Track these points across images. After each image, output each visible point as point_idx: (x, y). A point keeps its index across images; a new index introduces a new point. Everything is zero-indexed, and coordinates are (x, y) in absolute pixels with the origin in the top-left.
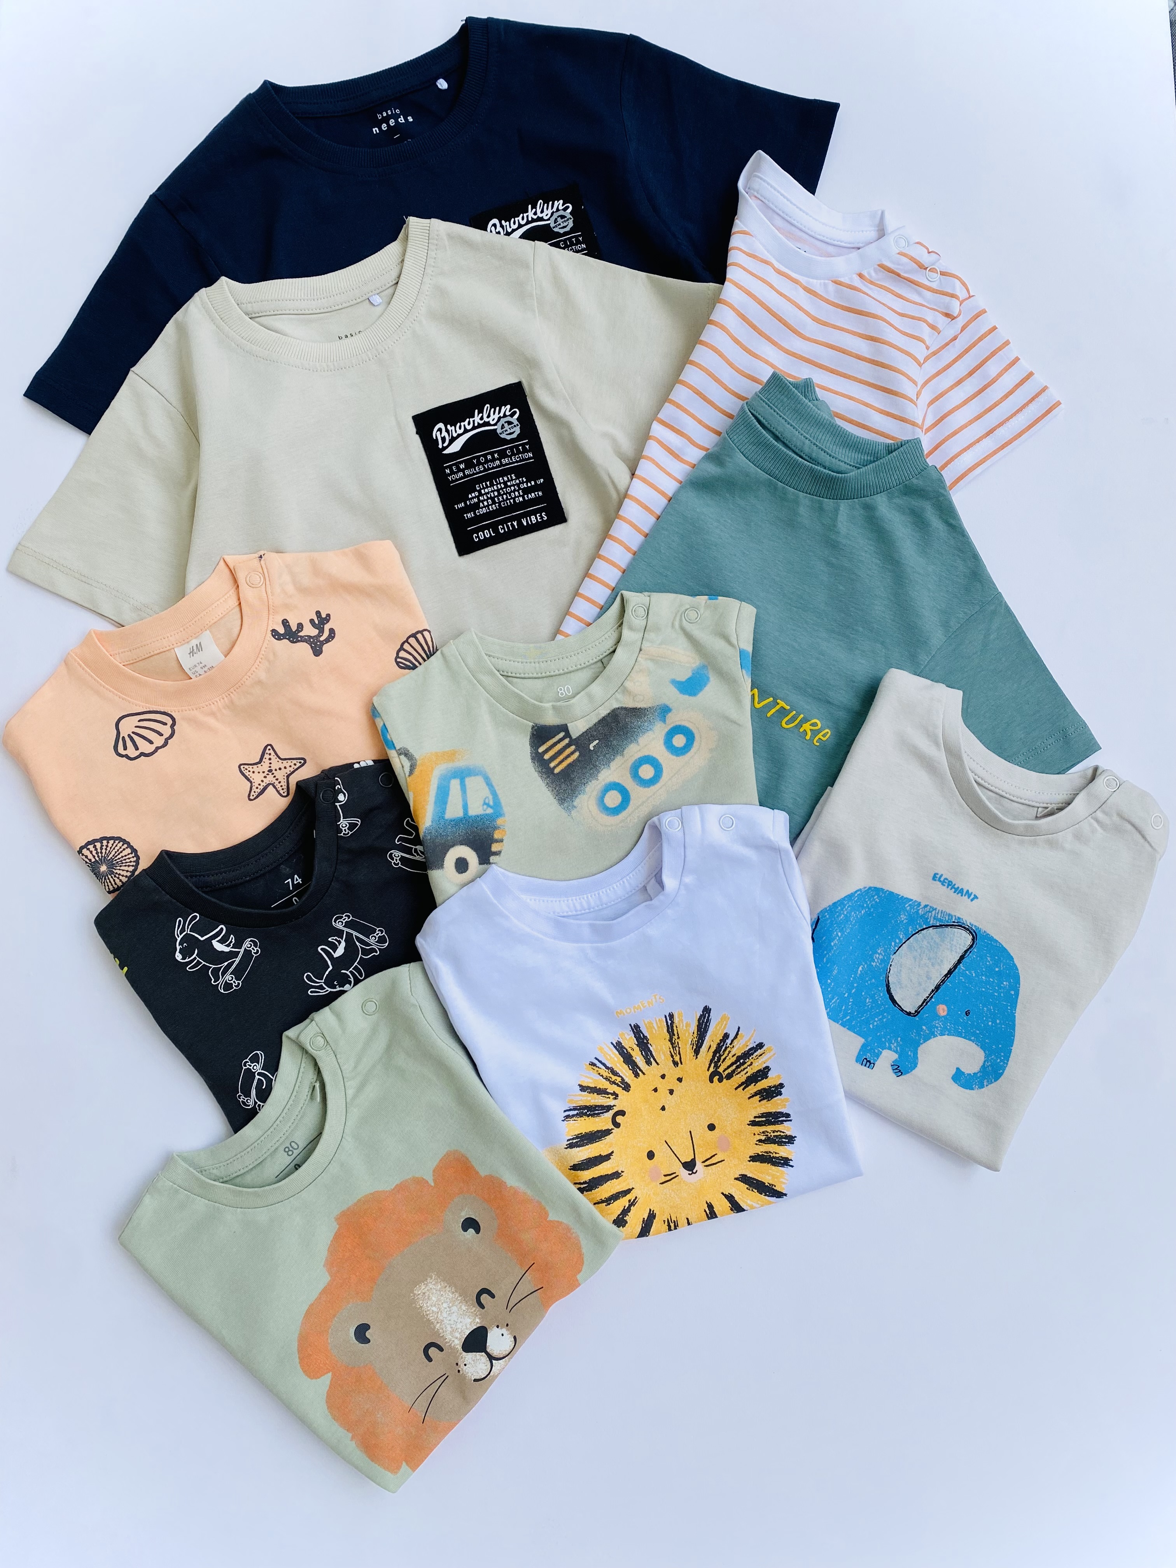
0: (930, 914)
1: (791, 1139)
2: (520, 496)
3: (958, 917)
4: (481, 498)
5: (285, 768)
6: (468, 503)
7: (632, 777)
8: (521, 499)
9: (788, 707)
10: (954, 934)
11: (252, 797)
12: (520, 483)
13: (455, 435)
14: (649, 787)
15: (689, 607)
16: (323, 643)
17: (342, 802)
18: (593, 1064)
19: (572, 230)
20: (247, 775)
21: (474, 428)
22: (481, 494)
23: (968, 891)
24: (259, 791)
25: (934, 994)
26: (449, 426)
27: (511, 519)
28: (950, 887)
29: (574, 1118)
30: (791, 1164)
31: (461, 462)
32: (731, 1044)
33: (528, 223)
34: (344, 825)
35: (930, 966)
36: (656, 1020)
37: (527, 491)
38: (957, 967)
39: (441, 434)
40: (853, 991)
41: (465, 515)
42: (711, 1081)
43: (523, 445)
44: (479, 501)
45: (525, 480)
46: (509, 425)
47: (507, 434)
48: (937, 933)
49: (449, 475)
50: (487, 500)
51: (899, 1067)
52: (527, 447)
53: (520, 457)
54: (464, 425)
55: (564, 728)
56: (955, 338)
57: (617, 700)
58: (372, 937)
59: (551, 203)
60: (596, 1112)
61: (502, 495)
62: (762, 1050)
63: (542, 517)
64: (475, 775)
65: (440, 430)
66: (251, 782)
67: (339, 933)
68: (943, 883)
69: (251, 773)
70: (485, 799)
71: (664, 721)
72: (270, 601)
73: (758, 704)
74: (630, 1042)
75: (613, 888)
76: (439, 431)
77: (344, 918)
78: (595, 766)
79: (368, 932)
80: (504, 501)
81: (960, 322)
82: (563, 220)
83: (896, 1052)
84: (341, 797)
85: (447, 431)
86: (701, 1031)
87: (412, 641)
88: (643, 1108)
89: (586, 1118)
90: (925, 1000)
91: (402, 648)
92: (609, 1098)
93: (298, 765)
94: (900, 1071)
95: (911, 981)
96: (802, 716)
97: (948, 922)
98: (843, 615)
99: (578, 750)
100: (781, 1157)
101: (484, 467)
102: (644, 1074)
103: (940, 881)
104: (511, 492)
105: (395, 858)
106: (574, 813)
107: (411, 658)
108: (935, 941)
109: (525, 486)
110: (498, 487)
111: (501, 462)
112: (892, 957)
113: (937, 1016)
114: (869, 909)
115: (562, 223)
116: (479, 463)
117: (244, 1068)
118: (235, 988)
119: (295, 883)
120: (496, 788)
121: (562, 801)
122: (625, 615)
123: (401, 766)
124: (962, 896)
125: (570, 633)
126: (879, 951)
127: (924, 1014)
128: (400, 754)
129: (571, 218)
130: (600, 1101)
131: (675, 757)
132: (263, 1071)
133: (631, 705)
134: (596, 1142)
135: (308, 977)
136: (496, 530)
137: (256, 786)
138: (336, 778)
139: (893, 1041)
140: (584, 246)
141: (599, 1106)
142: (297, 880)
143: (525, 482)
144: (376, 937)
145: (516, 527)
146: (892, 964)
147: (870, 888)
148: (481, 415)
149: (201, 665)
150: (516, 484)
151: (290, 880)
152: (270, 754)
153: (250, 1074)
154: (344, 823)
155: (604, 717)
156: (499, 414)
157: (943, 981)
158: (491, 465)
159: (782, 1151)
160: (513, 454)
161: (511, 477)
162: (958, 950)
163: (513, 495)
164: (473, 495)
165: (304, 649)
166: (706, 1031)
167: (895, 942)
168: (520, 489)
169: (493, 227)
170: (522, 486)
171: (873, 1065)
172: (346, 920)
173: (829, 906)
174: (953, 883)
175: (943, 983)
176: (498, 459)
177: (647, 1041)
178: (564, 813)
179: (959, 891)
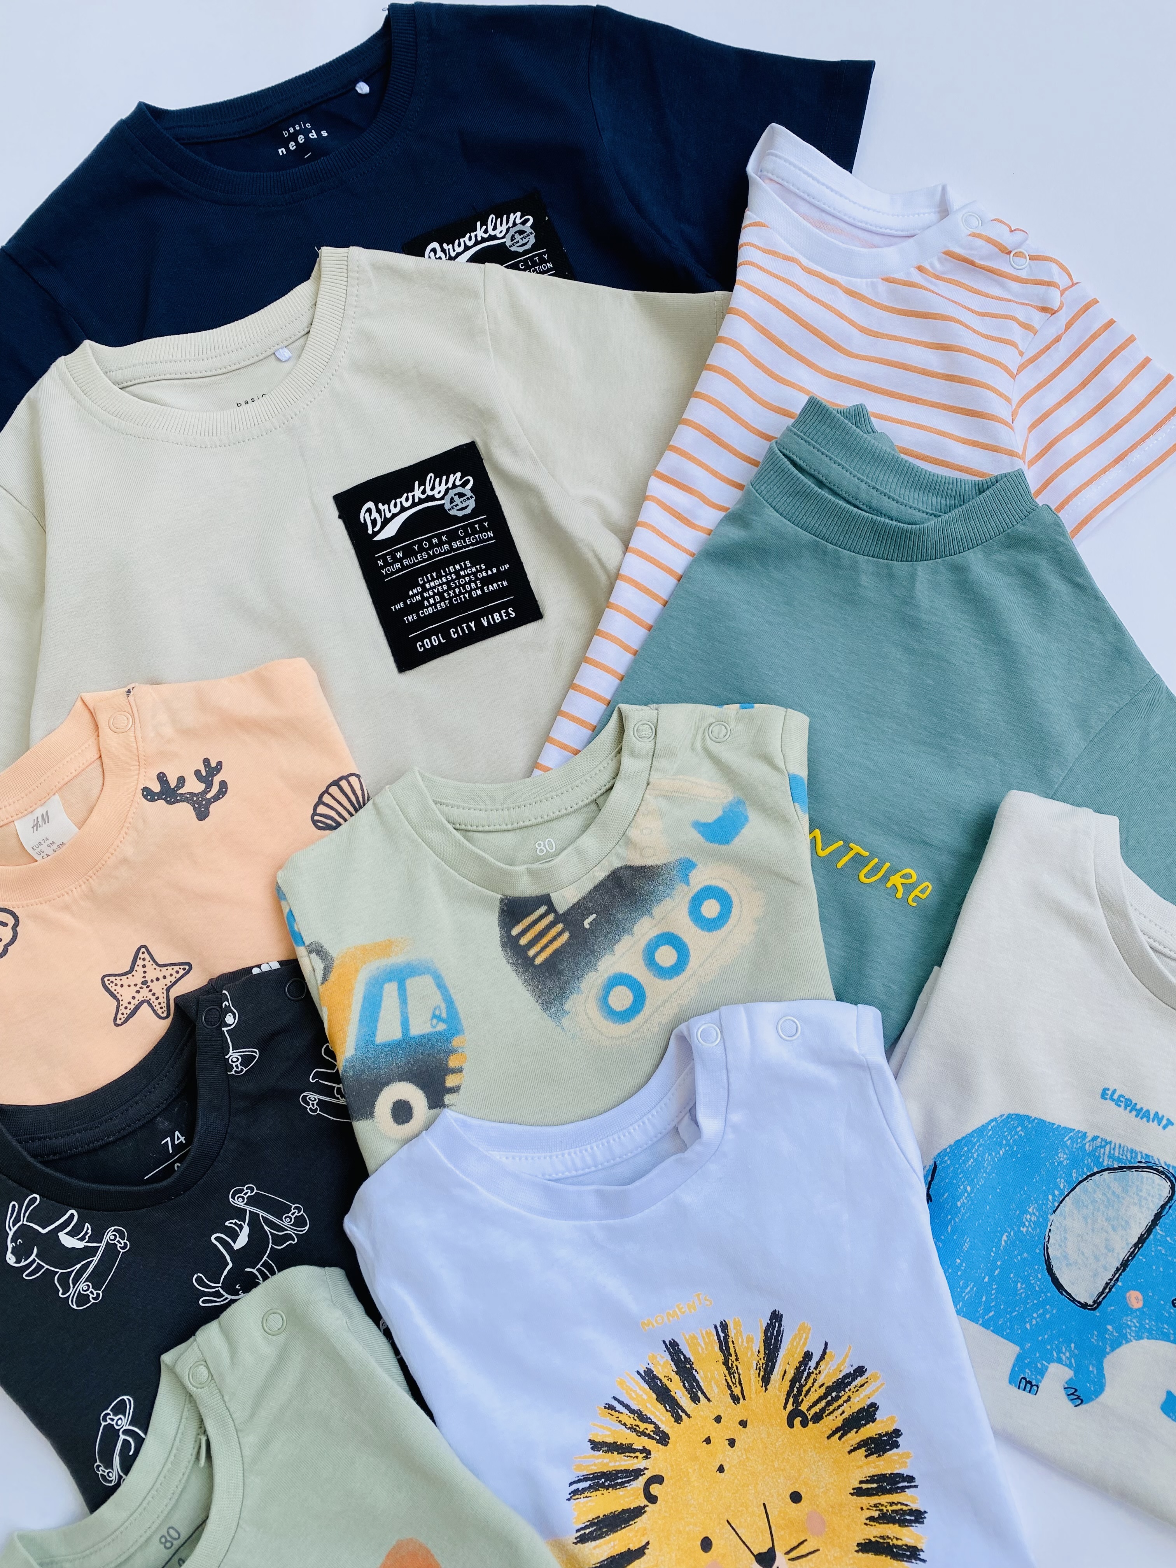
0: (1102, 1150)
1: (918, 1516)
2: (478, 588)
3: (1146, 1155)
4: (426, 595)
5: (165, 977)
6: (409, 603)
7: (646, 965)
8: (479, 592)
9: (866, 854)
10: (1142, 1182)
11: (119, 1022)
12: (478, 571)
13: (389, 515)
14: (671, 978)
15: (714, 721)
16: (210, 802)
17: (230, 1025)
18: (610, 1407)
19: (534, 247)
20: (112, 990)
21: (414, 505)
22: (425, 590)
23: (1157, 1113)
24: (129, 1012)
25: (1120, 1275)
26: (380, 505)
27: (467, 619)
28: (1129, 1108)
29: (586, 1494)
30: (921, 1557)
31: (398, 550)
32: (816, 1368)
33: (477, 243)
34: (235, 1060)
35: (1110, 1229)
36: (702, 1334)
37: (486, 581)
38: (1151, 1232)
39: (370, 516)
40: (997, 1272)
41: (405, 618)
42: (791, 1425)
43: (480, 522)
44: (423, 598)
45: (484, 567)
46: (460, 498)
47: (459, 510)
48: (1115, 1179)
49: (383, 567)
50: (433, 597)
51: (1076, 1390)
52: (486, 524)
53: (476, 538)
54: (401, 502)
55: (546, 900)
56: (1058, 339)
57: (618, 856)
58: (285, 1218)
59: (505, 217)
60: (619, 1481)
61: (454, 589)
62: (864, 1377)
63: (508, 614)
64: (420, 975)
65: (369, 510)
66: (118, 1000)
67: (240, 1214)
68: (1118, 1103)
69: (118, 988)
70: (435, 1009)
71: (687, 883)
72: (140, 749)
73: (823, 850)
74: (665, 1368)
75: (630, 1133)
76: (368, 513)
77: (246, 1191)
78: (593, 952)
79: (280, 1210)
80: (456, 596)
81: (1063, 317)
82: (522, 236)
83: (1070, 1366)
84: (229, 1019)
85: (378, 511)
86: (769, 1349)
87: (334, 790)
88: (690, 1470)
89: (605, 1492)
90: (1107, 1284)
91: (320, 802)
92: (637, 1457)
93: (182, 972)
94: (1079, 1398)
95: (1083, 1254)
96: (888, 865)
97: (1130, 1162)
98: (935, 719)
99: (568, 930)
100: (906, 1545)
101: (428, 554)
102: (689, 1416)
103: (1112, 1099)
104: (466, 583)
105: (311, 1102)
106: (565, 1022)
107: (333, 814)
108: (1114, 1193)
109: (484, 574)
110: (447, 579)
111: (451, 546)
112: (1051, 1217)
113: (1127, 1310)
114: (1011, 1147)
115: (520, 241)
116: (422, 550)
117: (103, 1424)
118: (93, 1301)
119: (176, 1142)
120: (452, 991)
121: (546, 1005)
122: (625, 736)
123: (311, 969)
124: (1148, 1121)
125: (552, 767)
126: (1030, 1210)
127: (1108, 1307)
128: (310, 952)
129: (531, 233)
130: (623, 1463)
131: (706, 933)
132: (131, 1428)
133: (638, 862)
134: (622, 1529)
135: (199, 1280)
136: (447, 636)
137: (124, 1006)
138: (224, 992)
139: (1064, 1350)
140: (550, 265)
141: (622, 1471)
142: (178, 1138)
143: (484, 570)
144: (291, 1219)
145: (474, 629)
146: (1052, 1228)
147: (1009, 1116)
148: (422, 488)
149: (48, 842)
150: (472, 573)
151: (169, 1139)
152: (144, 959)
153: (112, 1433)
154: (234, 1056)
155: (602, 882)
156: (446, 485)
157: (1132, 1255)
158: (437, 550)
159: (907, 1536)
160: (467, 535)
161: (465, 565)
162: (1151, 1205)
163: (468, 588)
164: (415, 591)
165: (185, 810)
166: (777, 1349)
167: (1054, 1195)
168: (477, 579)
169: (432, 253)
170: (480, 576)
171: (1035, 1388)
172: (249, 1194)
173: (950, 1146)
174: (1134, 1102)
175: (1133, 1258)
176: (446, 543)
177: (691, 1365)
178: (550, 1022)
179: (1143, 1114)
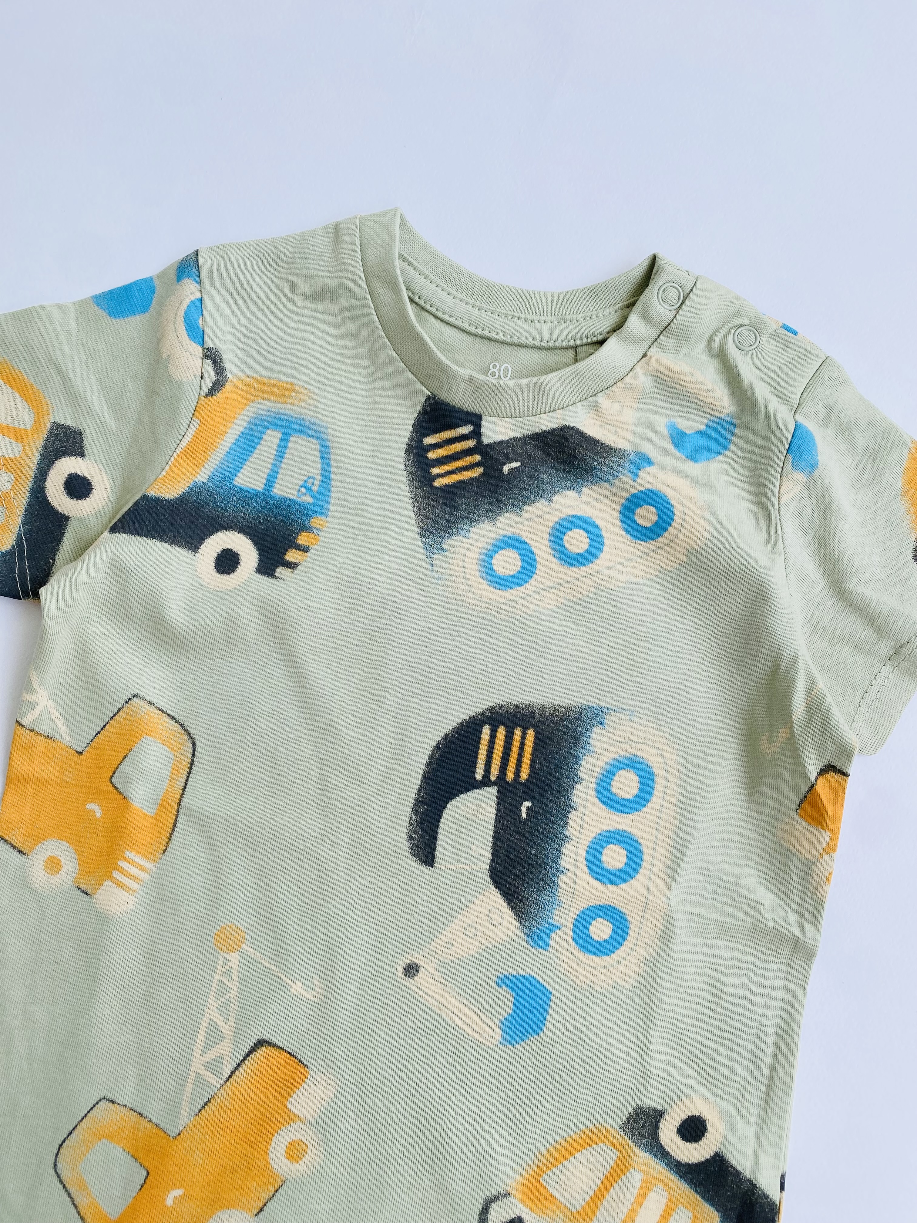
7: (550, 541)
14: (571, 566)
55: (475, 419)
57: (575, 414)
64: (308, 436)
70: (309, 478)
71: (635, 477)
78: (499, 502)
99: (484, 466)
120: (333, 469)
121: (426, 532)
122: (646, 291)
128: (206, 356)
131: (629, 538)
133: (592, 432)
178: (422, 553)
